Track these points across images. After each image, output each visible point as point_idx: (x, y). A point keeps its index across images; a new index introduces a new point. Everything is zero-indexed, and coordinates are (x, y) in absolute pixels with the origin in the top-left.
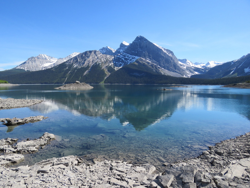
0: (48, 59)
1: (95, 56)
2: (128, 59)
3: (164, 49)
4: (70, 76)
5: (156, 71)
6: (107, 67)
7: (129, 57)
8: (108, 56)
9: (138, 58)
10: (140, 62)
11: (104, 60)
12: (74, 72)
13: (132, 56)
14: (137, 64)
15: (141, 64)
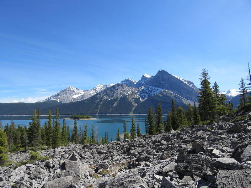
0: (76, 91)
1: (122, 89)
2: (152, 91)
3: (185, 81)
4: (102, 107)
5: (180, 102)
6: (133, 98)
7: (152, 89)
8: (133, 89)
9: (161, 90)
10: (164, 93)
11: (130, 92)
12: (105, 103)
13: (155, 88)
14: (161, 95)
15: (165, 95)
